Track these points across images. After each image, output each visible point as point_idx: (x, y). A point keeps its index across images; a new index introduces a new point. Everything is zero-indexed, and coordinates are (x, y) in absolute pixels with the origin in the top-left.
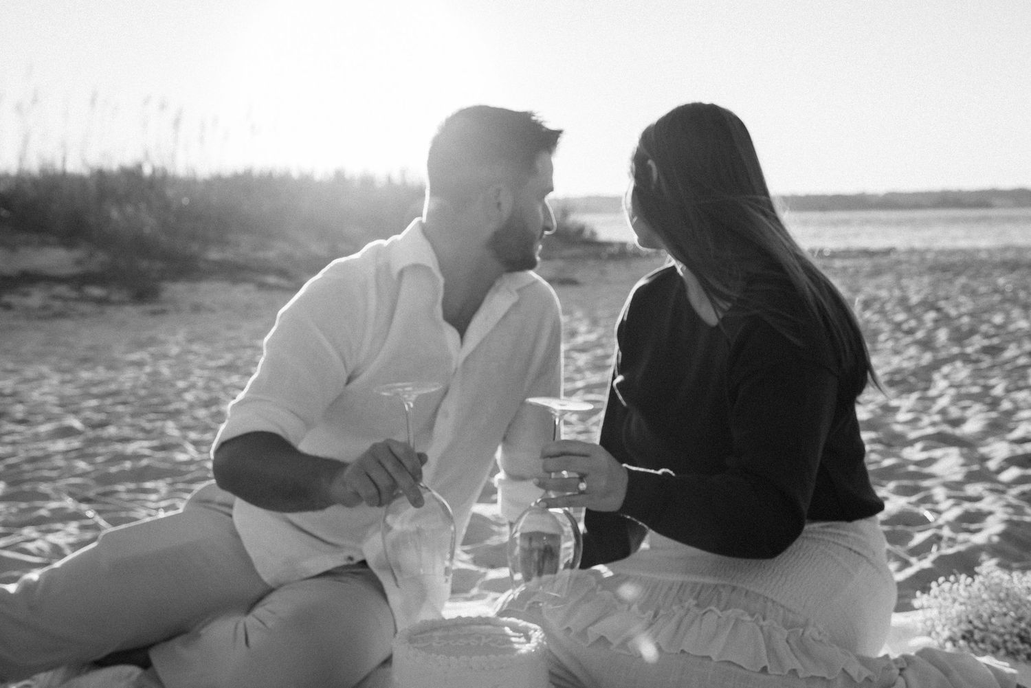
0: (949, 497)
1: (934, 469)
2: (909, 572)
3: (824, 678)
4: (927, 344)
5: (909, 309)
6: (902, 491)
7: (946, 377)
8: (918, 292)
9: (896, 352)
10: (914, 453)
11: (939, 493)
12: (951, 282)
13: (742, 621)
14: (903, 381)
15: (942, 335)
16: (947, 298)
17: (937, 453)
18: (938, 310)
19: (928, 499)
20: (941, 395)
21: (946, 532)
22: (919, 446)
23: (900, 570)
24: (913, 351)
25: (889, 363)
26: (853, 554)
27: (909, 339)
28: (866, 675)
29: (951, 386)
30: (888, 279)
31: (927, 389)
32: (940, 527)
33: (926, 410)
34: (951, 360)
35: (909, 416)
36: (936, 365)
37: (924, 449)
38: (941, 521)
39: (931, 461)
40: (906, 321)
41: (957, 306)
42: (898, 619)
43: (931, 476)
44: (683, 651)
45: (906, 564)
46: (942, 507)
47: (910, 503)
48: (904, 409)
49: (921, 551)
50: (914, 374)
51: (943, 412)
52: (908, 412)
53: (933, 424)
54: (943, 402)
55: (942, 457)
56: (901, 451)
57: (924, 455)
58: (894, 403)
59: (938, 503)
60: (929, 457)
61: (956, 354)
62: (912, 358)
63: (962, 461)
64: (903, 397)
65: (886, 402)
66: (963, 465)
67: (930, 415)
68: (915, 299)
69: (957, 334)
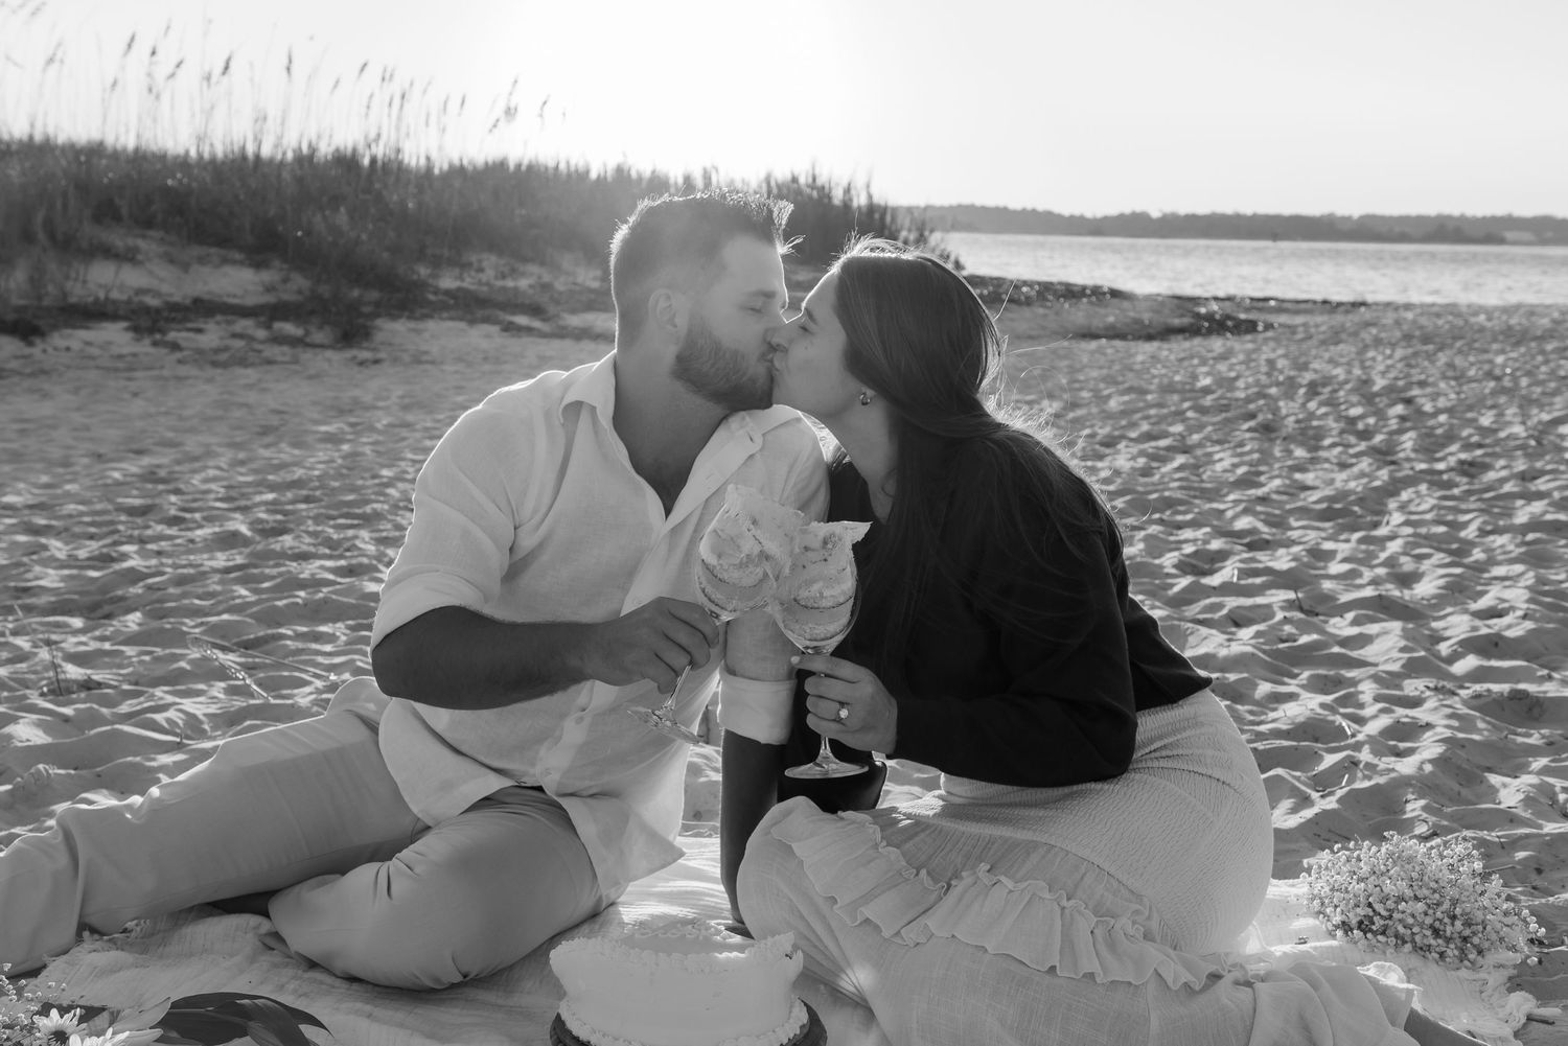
0: (1377, 699)
1: (1367, 653)
2: (1308, 813)
3: (1128, 983)
4: (1385, 455)
5: (1369, 399)
6: (1320, 685)
7: (1402, 508)
8: (1383, 374)
9: (1343, 466)
10: (1342, 626)
11: (1367, 690)
12: (1431, 357)
13: (1040, 898)
14: (1345, 512)
15: (1408, 441)
16: (1422, 384)
17: (1372, 629)
18: (1408, 401)
19: (1351, 700)
20: (1392, 537)
21: (1365, 755)
22: (1350, 616)
23: (1293, 810)
24: (1365, 464)
25: (1332, 481)
27: (1363, 446)
28: (1185, 980)
29: (1407, 523)
30: (1346, 349)
31: (1376, 525)
32: (1358, 747)
33: (1367, 560)
34: (1412, 481)
35: (1346, 567)
36: (1393, 488)
37: (1355, 622)
38: (1360, 737)
39: (1364, 640)
40: (1362, 417)
41: (1434, 397)
42: (1278, 889)
43: (1361, 663)
44: (953, 936)
45: (1305, 801)
46: (1368, 712)
47: (1323, 706)
48: (1339, 557)
49: (1324, 783)
50: (1361, 501)
51: (1391, 562)
52: (1345, 560)
53: (1375, 582)
54: (1394, 547)
55: (1378, 635)
56: (1326, 622)
57: (1355, 631)
58: (1328, 546)
59: (1361, 706)
60: (1361, 634)
61: (1422, 471)
62: (1362, 475)
63: (1403, 643)
64: (1342, 537)
65: (1318, 544)
66: (1403, 650)
67: (1372, 567)
68: (1380, 383)
69: (1428, 440)
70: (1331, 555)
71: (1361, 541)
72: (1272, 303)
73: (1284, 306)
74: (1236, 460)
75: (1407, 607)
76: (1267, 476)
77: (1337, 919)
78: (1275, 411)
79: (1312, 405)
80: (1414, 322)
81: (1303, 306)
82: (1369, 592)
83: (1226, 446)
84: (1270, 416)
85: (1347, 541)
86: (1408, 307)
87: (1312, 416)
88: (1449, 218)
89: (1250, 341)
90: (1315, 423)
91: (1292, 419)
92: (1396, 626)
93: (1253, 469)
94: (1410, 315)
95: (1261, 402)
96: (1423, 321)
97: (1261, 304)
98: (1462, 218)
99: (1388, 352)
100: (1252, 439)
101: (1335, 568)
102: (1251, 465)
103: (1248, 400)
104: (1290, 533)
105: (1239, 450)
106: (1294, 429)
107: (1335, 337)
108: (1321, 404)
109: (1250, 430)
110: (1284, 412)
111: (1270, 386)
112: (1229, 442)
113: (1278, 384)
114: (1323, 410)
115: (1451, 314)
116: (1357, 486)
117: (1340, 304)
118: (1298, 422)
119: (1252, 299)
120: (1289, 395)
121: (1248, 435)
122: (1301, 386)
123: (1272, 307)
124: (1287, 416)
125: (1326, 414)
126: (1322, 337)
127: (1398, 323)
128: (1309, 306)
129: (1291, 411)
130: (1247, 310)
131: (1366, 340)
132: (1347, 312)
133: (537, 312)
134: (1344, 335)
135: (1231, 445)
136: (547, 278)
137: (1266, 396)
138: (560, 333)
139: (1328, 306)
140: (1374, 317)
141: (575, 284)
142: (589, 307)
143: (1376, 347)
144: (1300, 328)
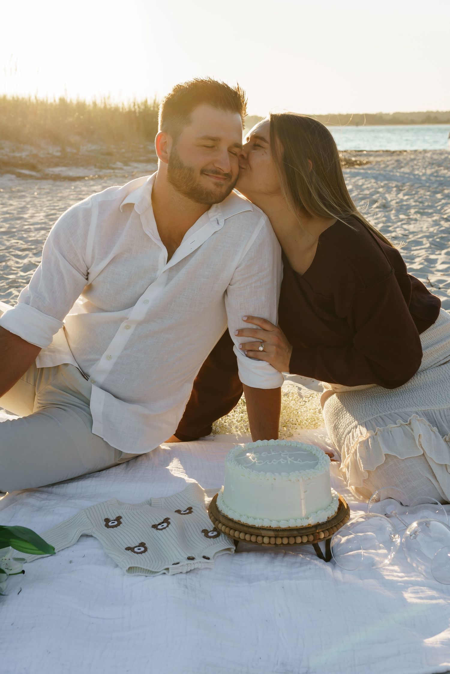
35: (445, 266)
52: (443, 263)
56: (447, 291)
58: (433, 257)
64: (437, 253)
65: (427, 256)
70: (435, 261)
71: (445, 254)
72: (365, 152)
73: (370, 153)
74: (376, 221)
76: (393, 227)
78: (385, 199)
79: (401, 196)
80: (432, 158)
81: (378, 153)
84: (384, 201)
85: (440, 254)
86: (425, 151)
87: (402, 200)
88: (432, 113)
90: (404, 203)
91: (394, 202)
93: (385, 225)
95: (378, 195)
96: (435, 157)
97: (360, 153)
100: (380, 211)
101: (439, 267)
102: (383, 223)
103: (372, 194)
104: (412, 252)
105: (376, 217)
106: (397, 206)
108: (404, 195)
109: (377, 207)
110: (389, 199)
111: (379, 188)
112: (370, 213)
113: (382, 187)
114: (406, 197)
116: (434, 230)
117: (394, 152)
118: (397, 203)
119: (355, 151)
120: (389, 193)
121: (377, 210)
122: (392, 188)
123: (365, 154)
124: (391, 201)
125: (408, 199)
127: (424, 158)
128: (381, 153)
129: (392, 198)
130: (355, 156)
131: (412, 166)
132: (398, 155)
133: (33, 168)
134: (402, 165)
135: (372, 214)
136: (35, 151)
137: (378, 192)
138: (46, 177)
139: (389, 153)
140: (412, 157)
141: (48, 154)
142: (57, 165)
143: (418, 169)
144: (382, 163)
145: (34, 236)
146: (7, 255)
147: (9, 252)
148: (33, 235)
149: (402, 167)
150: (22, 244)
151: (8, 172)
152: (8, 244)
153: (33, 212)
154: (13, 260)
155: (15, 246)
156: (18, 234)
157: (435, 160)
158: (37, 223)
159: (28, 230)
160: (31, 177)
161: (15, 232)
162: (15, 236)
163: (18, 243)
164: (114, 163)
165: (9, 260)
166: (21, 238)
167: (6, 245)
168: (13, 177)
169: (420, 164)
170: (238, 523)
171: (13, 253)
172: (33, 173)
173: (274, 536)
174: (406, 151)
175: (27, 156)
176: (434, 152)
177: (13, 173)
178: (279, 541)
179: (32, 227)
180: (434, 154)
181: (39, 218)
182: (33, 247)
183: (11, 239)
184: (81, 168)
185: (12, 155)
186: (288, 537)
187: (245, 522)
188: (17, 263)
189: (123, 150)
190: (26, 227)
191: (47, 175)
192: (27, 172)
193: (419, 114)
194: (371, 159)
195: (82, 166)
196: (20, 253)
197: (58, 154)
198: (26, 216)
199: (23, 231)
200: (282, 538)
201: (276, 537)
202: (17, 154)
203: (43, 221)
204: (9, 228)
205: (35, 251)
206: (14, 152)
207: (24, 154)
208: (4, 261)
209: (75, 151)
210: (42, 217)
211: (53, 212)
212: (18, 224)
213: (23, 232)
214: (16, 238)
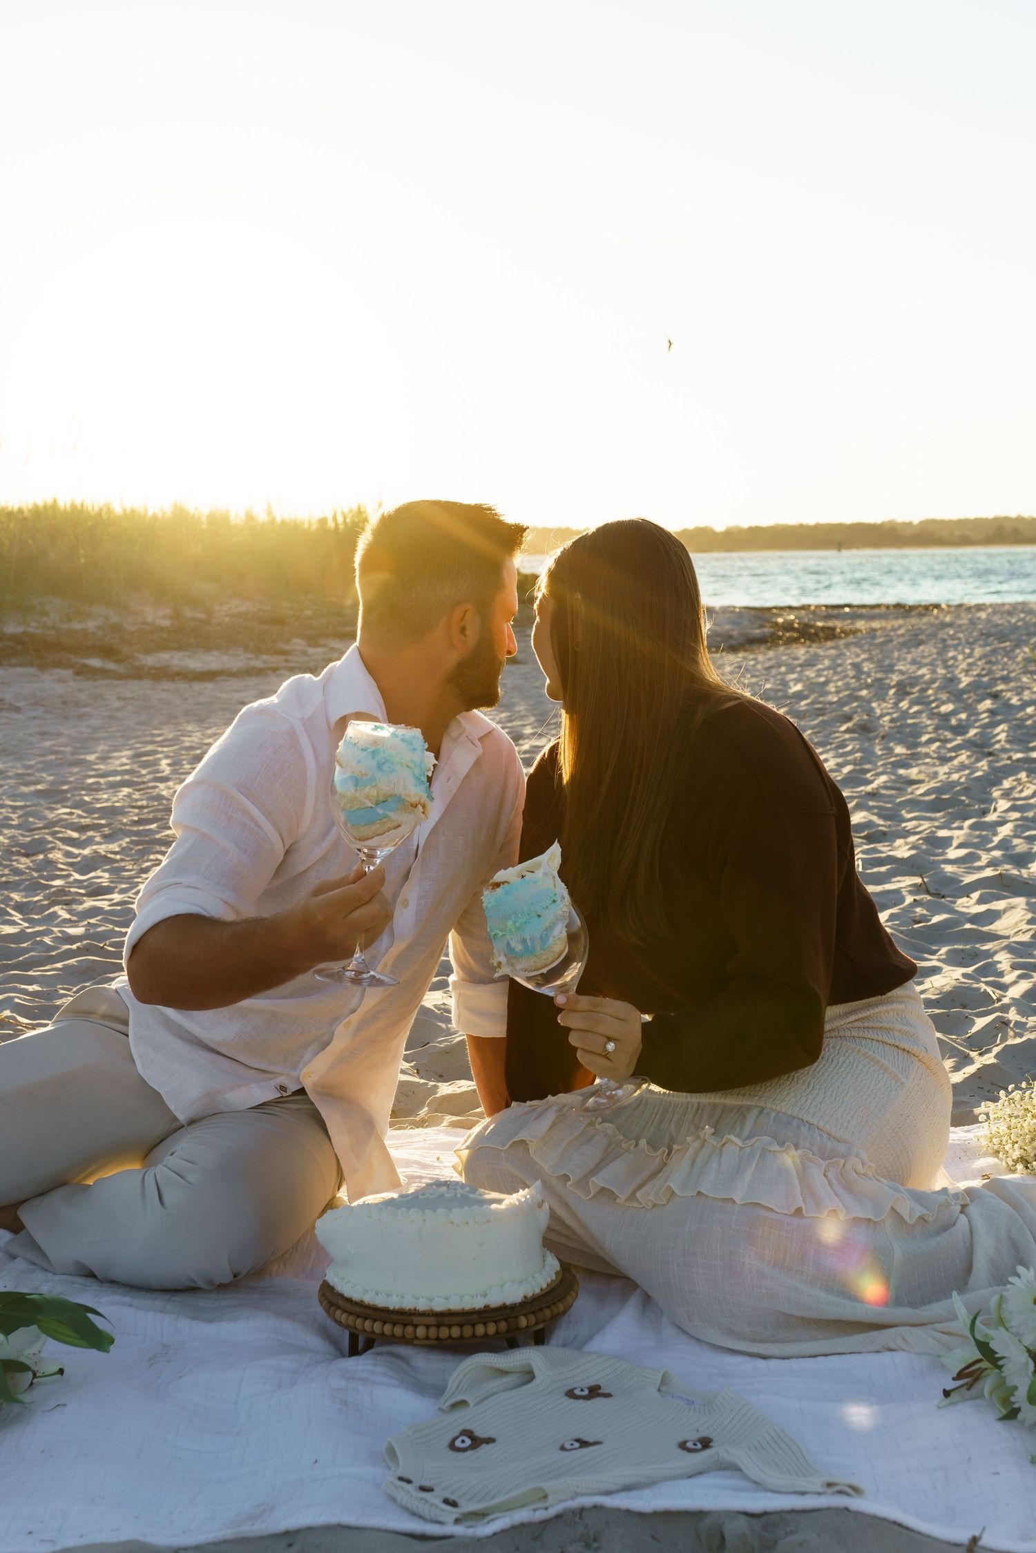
0: (1014, 967)
1: (998, 926)
2: (970, 1070)
3: (869, 1220)
4: (981, 747)
5: (957, 696)
6: (957, 959)
7: (1006, 795)
8: (967, 672)
9: (944, 760)
10: (969, 905)
11: (1003, 960)
12: (1009, 653)
13: (770, 1151)
14: (953, 802)
15: (1001, 733)
16: (1006, 679)
17: (999, 905)
18: (995, 696)
19: (990, 970)
20: (1002, 822)
21: (1013, 1015)
22: (976, 895)
23: (956, 1068)
24: (963, 757)
25: (935, 774)
26: (900, 1052)
27: (959, 740)
28: (919, 1214)
29: (1013, 808)
30: (928, 650)
31: (985, 812)
32: (1005, 1008)
33: (983, 844)
34: (1012, 770)
35: (962, 852)
36: (994, 778)
37: (981, 901)
38: (1006, 1001)
39: (994, 916)
40: (953, 713)
41: (1020, 690)
42: (958, 1134)
43: (994, 937)
44: (699, 1193)
45: (965, 1060)
46: (1008, 979)
47: (965, 975)
48: (955, 843)
49: (981, 1042)
50: (966, 790)
51: (1005, 844)
52: (960, 846)
53: (993, 863)
54: (1005, 831)
55: (1005, 911)
56: (955, 902)
57: (982, 908)
58: (942, 833)
59: (1001, 974)
60: (989, 910)
61: (1018, 760)
62: (963, 767)
63: (1030, 916)
64: (955, 825)
65: (932, 832)
66: (1030, 922)
67: (989, 850)
68: (965, 681)
69: (1019, 732)
70: (947, 842)
71: (972, 827)
72: (847, 610)
73: (860, 612)
74: (840, 760)
75: (1027, 883)
76: (873, 773)
77: (1017, 1154)
78: (870, 712)
79: (904, 705)
80: (988, 621)
81: (876, 611)
82: (989, 872)
83: (828, 747)
84: (865, 717)
85: (961, 828)
86: (980, 607)
87: (905, 714)
88: (1007, 519)
89: (833, 648)
90: (910, 721)
91: (887, 718)
92: (1020, 901)
93: (858, 767)
94: (983, 615)
95: (855, 704)
96: (997, 619)
97: (836, 612)
98: (1019, 519)
99: (967, 651)
100: (852, 739)
101: (953, 853)
102: (855, 764)
103: (841, 703)
104: (904, 825)
105: (841, 751)
106: (890, 728)
107: (915, 640)
108: (912, 704)
109: (848, 731)
110: (878, 712)
111: (860, 689)
112: (831, 744)
113: (868, 686)
114: (915, 708)
115: (1022, 611)
116: (960, 778)
117: (912, 608)
118: (892, 721)
119: (826, 606)
120: (882, 698)
121: (847, 736)
122: (890, 687)
123: (847, 613)
124: (882, 716)
125: (917, 712)
126: (901, 640)
127: (973, 622)
128: (883, 610)
129: (885, 711)
130: (827, 618)
131: (944, 640)
132: (921, 615)
133: (108, 652)
134: (923, 637)
135: (833, 746)
136: (115, 619)
137: (857, 698)
138: (138, 674)
139: (902, 610)
140: (948, 619)
141: (145, 623)
142: (164, 646)
143: (955, 647)
144: (879, 633)
145: (107, 800)
146: (50, 838)
147: (53, 834)
148: (105, 796)
149: (921, 643)
150: (80, 816)
151: (58, 664)
152: (51, 815)
153: (106, 748)
154: (59, 849)
155: (66, 820)
156: (74, 795)
157: (997, 625)
158: (115, 773)
159: (95, 787)
160: (104, 673)
161: (66, 791)
162: (66, 799)
163: (71, 814)
164: (289, 640)
165: (53, 848)
166: (80, 805)
167: (46, 819)
168: (67, 673)
169: (961, 635)
170: (360, 1304)
171: (60, 835)
172: (111, 666)
173: (435, 1323)
174: (937, 606)
175: (99, 628)
176: (997, 609)
177: (68, 666)
178: (444, 1333)
179: (102, 781)
180: (994, 613)
181: (118, 762)
182: (103, 822)
183: (59, 806)
184: (216, 653)
185: (65, 626)
186: (461, 1326)
187: (371, 1303)
188: (68, 854)
189: (309, 613)
190: (90, 781)
191: (141, 668)
192: (95, 662)
193: (978, 522)
194: (861, 624)
195: (217, 648)
196: (75, 835)
197: (166, 623)
198: (92, 757)
199: (83, 789)
200: (450, 1327)
201: (438, 1326)
202: (78, 626)
203: (127, 767)
204: (53, 783)
205: (106, 831)
206: (70, 620)
207: (91, 625)
208: (41, 852)
209: (203, 616)
210: (124, 760)
211: (150, 748)
212: (72, 774)
213: (83, 792)
214: (69, 804)
